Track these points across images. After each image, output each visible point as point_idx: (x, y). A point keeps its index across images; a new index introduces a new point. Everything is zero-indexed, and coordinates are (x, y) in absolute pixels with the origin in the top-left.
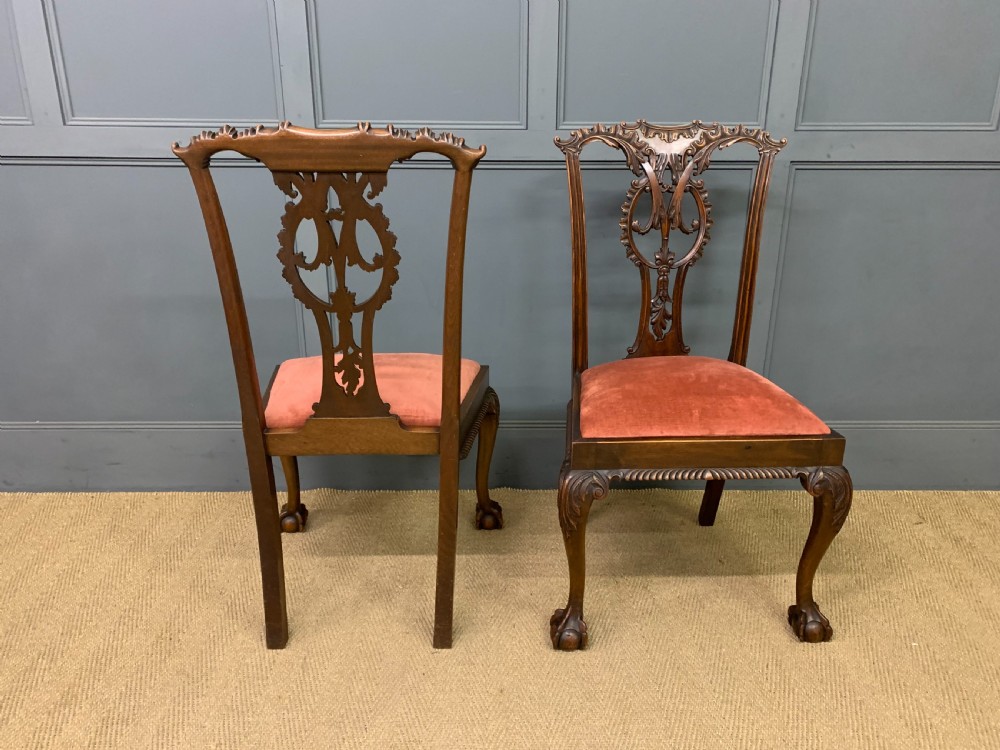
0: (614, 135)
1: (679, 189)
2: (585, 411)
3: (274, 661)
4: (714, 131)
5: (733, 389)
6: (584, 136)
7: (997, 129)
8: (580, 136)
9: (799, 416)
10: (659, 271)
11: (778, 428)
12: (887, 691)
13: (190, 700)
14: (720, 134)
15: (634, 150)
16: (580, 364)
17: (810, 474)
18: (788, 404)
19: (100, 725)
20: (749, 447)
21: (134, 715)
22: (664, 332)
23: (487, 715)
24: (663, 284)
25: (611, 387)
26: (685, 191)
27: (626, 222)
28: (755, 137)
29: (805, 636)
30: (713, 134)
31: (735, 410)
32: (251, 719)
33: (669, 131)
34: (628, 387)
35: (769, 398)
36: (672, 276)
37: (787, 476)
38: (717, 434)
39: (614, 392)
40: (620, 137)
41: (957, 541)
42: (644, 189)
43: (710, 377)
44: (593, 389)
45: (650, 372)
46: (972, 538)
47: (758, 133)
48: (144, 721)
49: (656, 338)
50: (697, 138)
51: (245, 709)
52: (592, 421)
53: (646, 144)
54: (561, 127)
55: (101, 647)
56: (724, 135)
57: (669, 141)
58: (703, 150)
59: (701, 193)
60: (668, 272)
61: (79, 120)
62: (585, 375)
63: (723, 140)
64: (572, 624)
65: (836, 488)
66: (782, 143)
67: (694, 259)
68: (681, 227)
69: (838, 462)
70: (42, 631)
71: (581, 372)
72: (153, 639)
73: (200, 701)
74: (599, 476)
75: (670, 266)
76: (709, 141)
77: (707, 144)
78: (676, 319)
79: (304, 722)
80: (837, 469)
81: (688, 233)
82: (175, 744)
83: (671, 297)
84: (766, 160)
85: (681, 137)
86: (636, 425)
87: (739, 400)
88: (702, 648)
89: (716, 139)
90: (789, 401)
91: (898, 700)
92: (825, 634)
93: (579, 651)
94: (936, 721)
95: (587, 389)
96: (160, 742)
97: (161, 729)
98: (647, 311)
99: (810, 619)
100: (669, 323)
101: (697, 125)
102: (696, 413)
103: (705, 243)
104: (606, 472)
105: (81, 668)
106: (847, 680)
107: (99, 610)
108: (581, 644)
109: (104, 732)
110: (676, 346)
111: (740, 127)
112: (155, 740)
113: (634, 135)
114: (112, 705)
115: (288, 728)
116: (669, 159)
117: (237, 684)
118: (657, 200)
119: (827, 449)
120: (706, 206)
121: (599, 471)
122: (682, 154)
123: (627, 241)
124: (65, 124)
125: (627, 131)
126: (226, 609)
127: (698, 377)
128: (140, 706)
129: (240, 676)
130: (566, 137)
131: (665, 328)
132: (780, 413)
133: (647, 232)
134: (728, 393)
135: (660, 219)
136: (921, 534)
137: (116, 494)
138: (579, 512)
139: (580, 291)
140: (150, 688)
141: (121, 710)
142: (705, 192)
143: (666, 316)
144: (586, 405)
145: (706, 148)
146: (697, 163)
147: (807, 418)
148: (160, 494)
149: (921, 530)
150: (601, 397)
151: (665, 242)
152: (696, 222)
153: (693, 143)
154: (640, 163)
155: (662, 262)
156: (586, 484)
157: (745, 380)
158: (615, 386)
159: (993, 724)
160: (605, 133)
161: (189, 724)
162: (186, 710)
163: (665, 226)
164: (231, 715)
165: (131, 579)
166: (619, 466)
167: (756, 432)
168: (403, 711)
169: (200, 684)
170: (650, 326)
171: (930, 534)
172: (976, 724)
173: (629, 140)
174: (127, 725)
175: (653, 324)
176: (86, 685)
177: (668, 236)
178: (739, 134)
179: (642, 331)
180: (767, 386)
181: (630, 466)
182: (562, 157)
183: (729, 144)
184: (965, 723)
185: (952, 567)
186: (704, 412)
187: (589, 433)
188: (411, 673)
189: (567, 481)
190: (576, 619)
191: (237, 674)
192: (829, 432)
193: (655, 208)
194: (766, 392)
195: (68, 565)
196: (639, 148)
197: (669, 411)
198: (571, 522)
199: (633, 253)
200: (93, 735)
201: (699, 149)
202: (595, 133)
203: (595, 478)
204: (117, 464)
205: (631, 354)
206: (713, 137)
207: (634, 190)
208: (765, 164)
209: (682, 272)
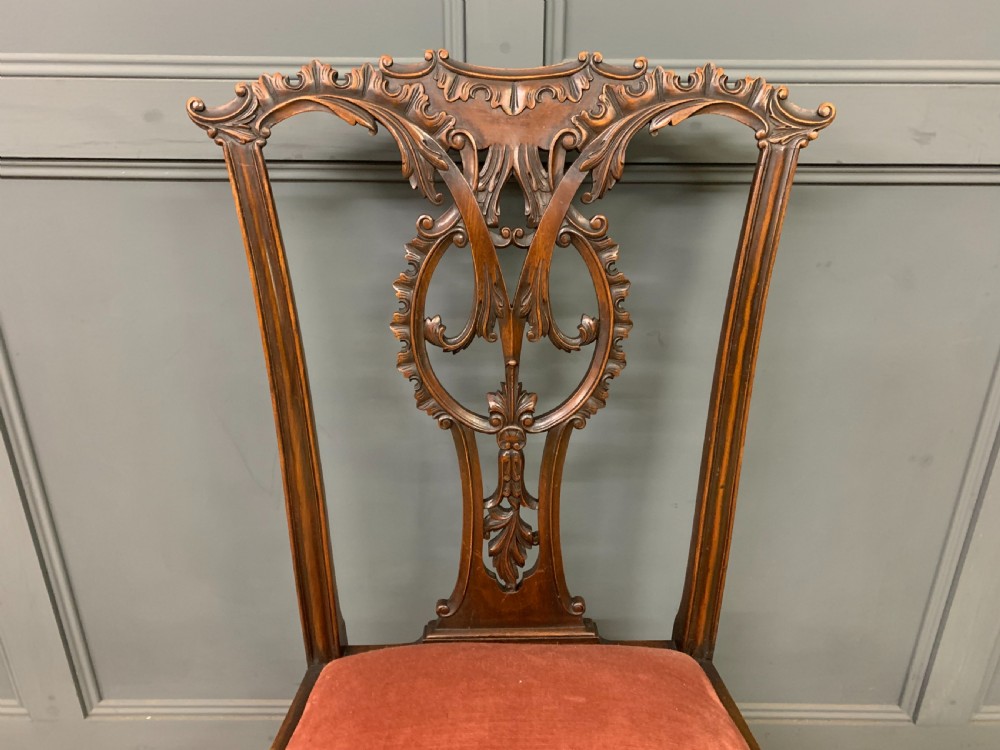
0: (360, 93)
1: (540, 240)
4: (635, 86)
6: (274, 96)
8: (262, 97)
10: (500, 437)
14: (651, 92)
15: (422, 135)
16: (319, 643)
22: (521, 571)
24: (512, 469)
26: (559, 244)
27: (406, 323)
28: (748, 100)
33: (515, 82)
40: (375, 98)
42: (449, 238)
47: (756, 88)
49: (501, 583)
50: (589, 102)
53: (448, 119)
56: (664, 94)
57: (513, 109)
58: (607, 136)
59: (599, 250)
60: (523, 440)
63: (658, 107)
66: (820, 115)
67: (585, 411)
75: (527, 429)
77: (617, 117)
78: (549, 540)
81: (569, 351)
84: (775, 164)
85: (546, 97)
98: (477, 525)
100: (532, 555)
101: (591, 67)
103: (611, 374)
110: (550, 602)
111: (708, 73)
113: (416, 92)
116: (513, 161)
120: (612, 284)
122: (550, 146)
125: (394, 84)
130: (222, 103)
131: (522, 565)
133: (465, 346)
135: (494, 316)
142: (611, 247)
143: (525, 538)
145: (614, 129)
146: (590, 169)
151: (511, 370)
152: (588, 322)
153: (581, 116)
154: (437, 169)
155: (510, 419)
160: (336, 91)
163: (509, 330)
170: (487, 559)
173: (404, 109)
175: (491, 555)
177: (516, 355)
178: (704, 92)
179: (470, 566)
182: (218, 152)
183: (678, 116)
193: (480, 288)
196: (433, 131)
199: (431, 395)
206: (632, 100)
207: (423, 244)
208: (774, 174)
209: (558, 437)
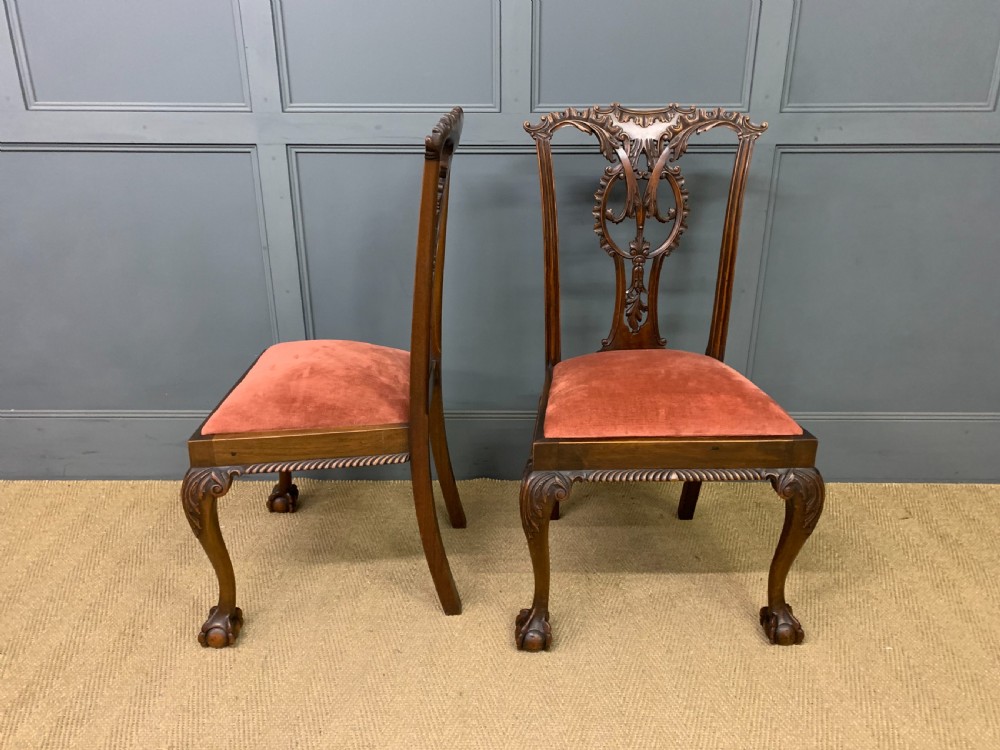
0: (587, 119)
1: (654, 176)
2: (550, 409)
3: (235, 660)
4: (691, 115)
5: (703, 387)
6: (555, 120)
7: (994, 110)
8: (551, 121)
9: (771, 417)
10: (634, 262)
11: (747, 428)
12: (856, 698)
13: (147, 700)
14: (697, 118)
15: (607, 135)
16: (552, 357)
17: (781, 476)
18: (760, 403)
19: (54, 725)
20: (717, 449)
21: (89, 714)
22: (640, 324)
23: (444, 719)
24: (638, 275)
25: (579, 383)
26: (661, 178)
27: (599, 211)
28: (735, 121)
29: (775, 639)
30: (690, 118)
31: (703, 409)
32: (206, 721)
33: (644, 115)
34: (594, 383)
35: (739, 396)
36: (648, 265)
37: (756, 478)
38: (684, 434)
39: (579, 390)
40: (592, 121)
41: (943, 537)
42: (618, 176)
43: (680, 374)
44: (561, 385)
45: (618, 368)
46: (959, 535)
47: (737, 117)
48: (98, 721)
49: (631, 330)
50: (673, 122)
51: (201, 710)
52: (556, 421)
53: (620, 129)
54: (537, 110)
55: (64, 643)
56: (702, 119)
57: (644, 125)
58: (680, 135)
59: (677, 180)
60: (643, 262)
61: (40, 105)
62: (558, 368)
63: (700, 124)
64: (536, 626)
65: (807, 490)
66: (762, 127)
67: (670, 249)
68: (656, 215)
69: (810, 463)
70: (7, 625)
71: (554, 365)
72: (116, 635)
73: (157, 700)
74: (562, 477)
75: (646, 257)
76: (686, 125)
77: (684, 128)
78: (652, 309)
79: (258, 724)
80: (809, 471)
81: (664, 222)
82: (128, 746)
83: (647, 288)
84: (746, 145)
85: (657, 121)
86: (600, 425)
87: (708, 400)
88: (669, 651)
89: (694, 123)
90: (761, 400)
91: (867, 708)
92: (797, 636)
93: (544, 653)
94: (903, 732)
95: (556, 385)
96: (113, 743)
97: (115, 730)
98: (621, 303)
99: (782, 621)
100: (644, 315)
101: (674, 109)
102: (662, 412)
103: (681, 233)
104: (568, 473)
105: (42, 665)
106: (816, 686)
107: (65, 604)
108: (545, 644)
109: (58, 733)
110: (651, 339)
111: (719, 111)
112: (108, 742)
113: (608, 119)
114: (69, 704)
115: (241, 731)
116: (644, 145)
117: (195, 684)
118: (632, 187)
119: (799, 451)
120: (683, 194)
121: (561, 472)
122: (658, 139)
123: (600, 230)
124: (27, 109)
125: (600, 115)
126: (191, 604)
127: (668, 374)
128: (96, 705)
129: (200, 676)
130: (536, 122)
131: (640, 320)
132: (750, 412)
133: (621, 221)
134: (698, 392)
135: (635, 208)
136: (907, 530)
137: (93, 482)
138: (540, 514)
139: (552, 282)
140: (108, 687)
141: (77, 709)
142: (682, 179)
143: (642, 308)
144: (552, 403)
145: (683, 133)
146: (674, 148)
147: (779, 417)
148: (136, 482)
149: (906, 526)
150: (567, 394)
151: (640, 231)
152: (672, 210)
153: (670, 128)
154: (614, 148)
155: (639, 252)
156: (547, 486)
157: (717, 377)
158: (582, 383)
159: (963, 735)
160: (578, 118)
161: (144, 726)
162: (142, 711)
163: (640, 214)
164: (186, 717)
165: (100, 572)
166: (581, 467)
167: (724, 432)
168: (359, 714)
169: (158, 683)
170: (625, 318)
171: (916, 529)
172: (945, 735)
173: (602, 125)
174: (82, 725)
175: (627, 315)
176: (45, 683)
177: (643, 225)
178: (718, 118)
179: (617, 322)
180: (740, 383)
181: (593, 467)
182: (534, 142)
183: (708, 128)
184: (934, 733)
185: (935, 565)
186: (671, 412)
187: (551, 433)
188: (371, 673)
189: (529, 481)
190: (540, 621)
191: (196, 673)
192: (801, 433)
193: (629, 196)
194: (738, 390)
195: (39, 556)
196: (613, 133)
197: (634, 410)
198: (534, 524)
199: (606, 242)
200: (47, 735)
201: (675, 133)
202: (566, 117)
203: (557, 479)
204: (93, 452)
205: (605, 348)
206: (690, 121)
207: (607, 177)
208: (745, 149)
209: (658, 261)
